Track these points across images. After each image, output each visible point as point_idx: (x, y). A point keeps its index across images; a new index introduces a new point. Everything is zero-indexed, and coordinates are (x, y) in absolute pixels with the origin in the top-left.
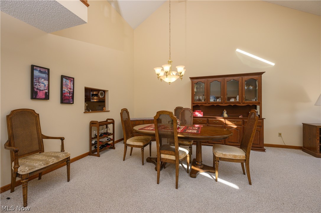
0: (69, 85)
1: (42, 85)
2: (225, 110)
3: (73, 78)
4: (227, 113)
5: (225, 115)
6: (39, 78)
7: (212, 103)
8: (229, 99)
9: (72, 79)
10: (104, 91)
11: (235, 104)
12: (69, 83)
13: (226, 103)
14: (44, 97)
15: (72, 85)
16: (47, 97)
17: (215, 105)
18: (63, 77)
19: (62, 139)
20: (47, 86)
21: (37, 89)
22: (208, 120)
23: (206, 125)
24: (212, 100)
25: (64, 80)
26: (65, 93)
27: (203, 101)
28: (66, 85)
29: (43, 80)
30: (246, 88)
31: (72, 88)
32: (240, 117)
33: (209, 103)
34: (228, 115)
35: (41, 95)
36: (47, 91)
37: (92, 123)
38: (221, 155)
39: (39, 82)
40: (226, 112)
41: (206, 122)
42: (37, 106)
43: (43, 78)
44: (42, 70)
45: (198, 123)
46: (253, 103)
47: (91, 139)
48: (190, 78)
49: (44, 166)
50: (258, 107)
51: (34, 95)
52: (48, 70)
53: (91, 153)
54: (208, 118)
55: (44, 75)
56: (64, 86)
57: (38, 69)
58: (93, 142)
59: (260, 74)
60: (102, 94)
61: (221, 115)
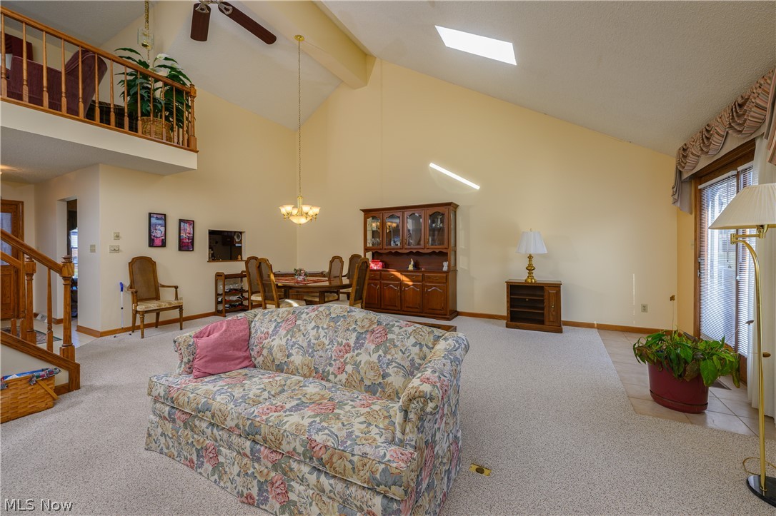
0: (188, 229)
1: (158, 233)
2: (412, 260)
3: (193, 221)
4: (413, 265)
5: (410, 267)
6: (156, 225)
7: (389, 248)
9: (191, 223)
10: (241, 233)
11: (417, 250)
12: (188, 228)
13: (406, 249)
14: (160, 244)
15: (192, 229)
16: (163, 244)
17: (393, 251)
18: (181, 221)
19: (176, 288)
20: (163, 232)
21: (154, 236)
22: (381, 274)
25: (182, 224)
26: (183, 239)
27: (376, 246)
28: (185, 230)
29: (159, 227)
31: (192, 232)
33: (385, 249)
35: (158, 242)
36: (164, 238)
37: (218, 275)
39: (156, 230)
40: (412, 262)
42: (154, 254)
43: (159, 225)
44: (159, 216)
46: (439, 249)
47: (218, 295)
48: (362, 210)
49: (157, 308)
51: (152, 243)
52: (165, 215)
53: (218, 313)
54: (381, 272)
55: (160, 222)
56: (182, 232)
57: (155, 216)
58: (219, 300)
59: (448, 205)
60: (238, 237)
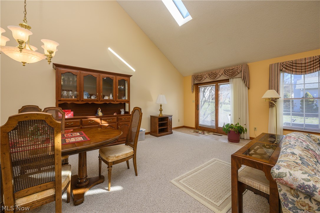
2: (99, 108)
4: (101, 112)
5: (100, 114)
7: (86, 100)
8: (104, 96)
11: (110, 102)
13: (101, 101)
17: (90, 103)
22: (81, 121)
23: (79, 127)
24: (85, 97)
27: (73, 98)
30: (119, 87)
32: (114, 114)
33: (83, 101)
34: (102, 113)
38: (115, 158)
40: (100, 110)
41: (79, 124)
45: (68, 126)
46: (124, 101)
48: (53, 64)
50: (127, 105)
54: (81, 119)
59: (129, 76)
61: (95, 114)
